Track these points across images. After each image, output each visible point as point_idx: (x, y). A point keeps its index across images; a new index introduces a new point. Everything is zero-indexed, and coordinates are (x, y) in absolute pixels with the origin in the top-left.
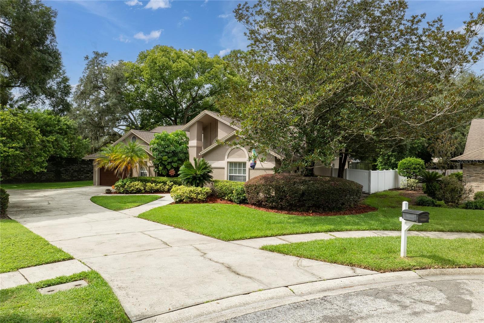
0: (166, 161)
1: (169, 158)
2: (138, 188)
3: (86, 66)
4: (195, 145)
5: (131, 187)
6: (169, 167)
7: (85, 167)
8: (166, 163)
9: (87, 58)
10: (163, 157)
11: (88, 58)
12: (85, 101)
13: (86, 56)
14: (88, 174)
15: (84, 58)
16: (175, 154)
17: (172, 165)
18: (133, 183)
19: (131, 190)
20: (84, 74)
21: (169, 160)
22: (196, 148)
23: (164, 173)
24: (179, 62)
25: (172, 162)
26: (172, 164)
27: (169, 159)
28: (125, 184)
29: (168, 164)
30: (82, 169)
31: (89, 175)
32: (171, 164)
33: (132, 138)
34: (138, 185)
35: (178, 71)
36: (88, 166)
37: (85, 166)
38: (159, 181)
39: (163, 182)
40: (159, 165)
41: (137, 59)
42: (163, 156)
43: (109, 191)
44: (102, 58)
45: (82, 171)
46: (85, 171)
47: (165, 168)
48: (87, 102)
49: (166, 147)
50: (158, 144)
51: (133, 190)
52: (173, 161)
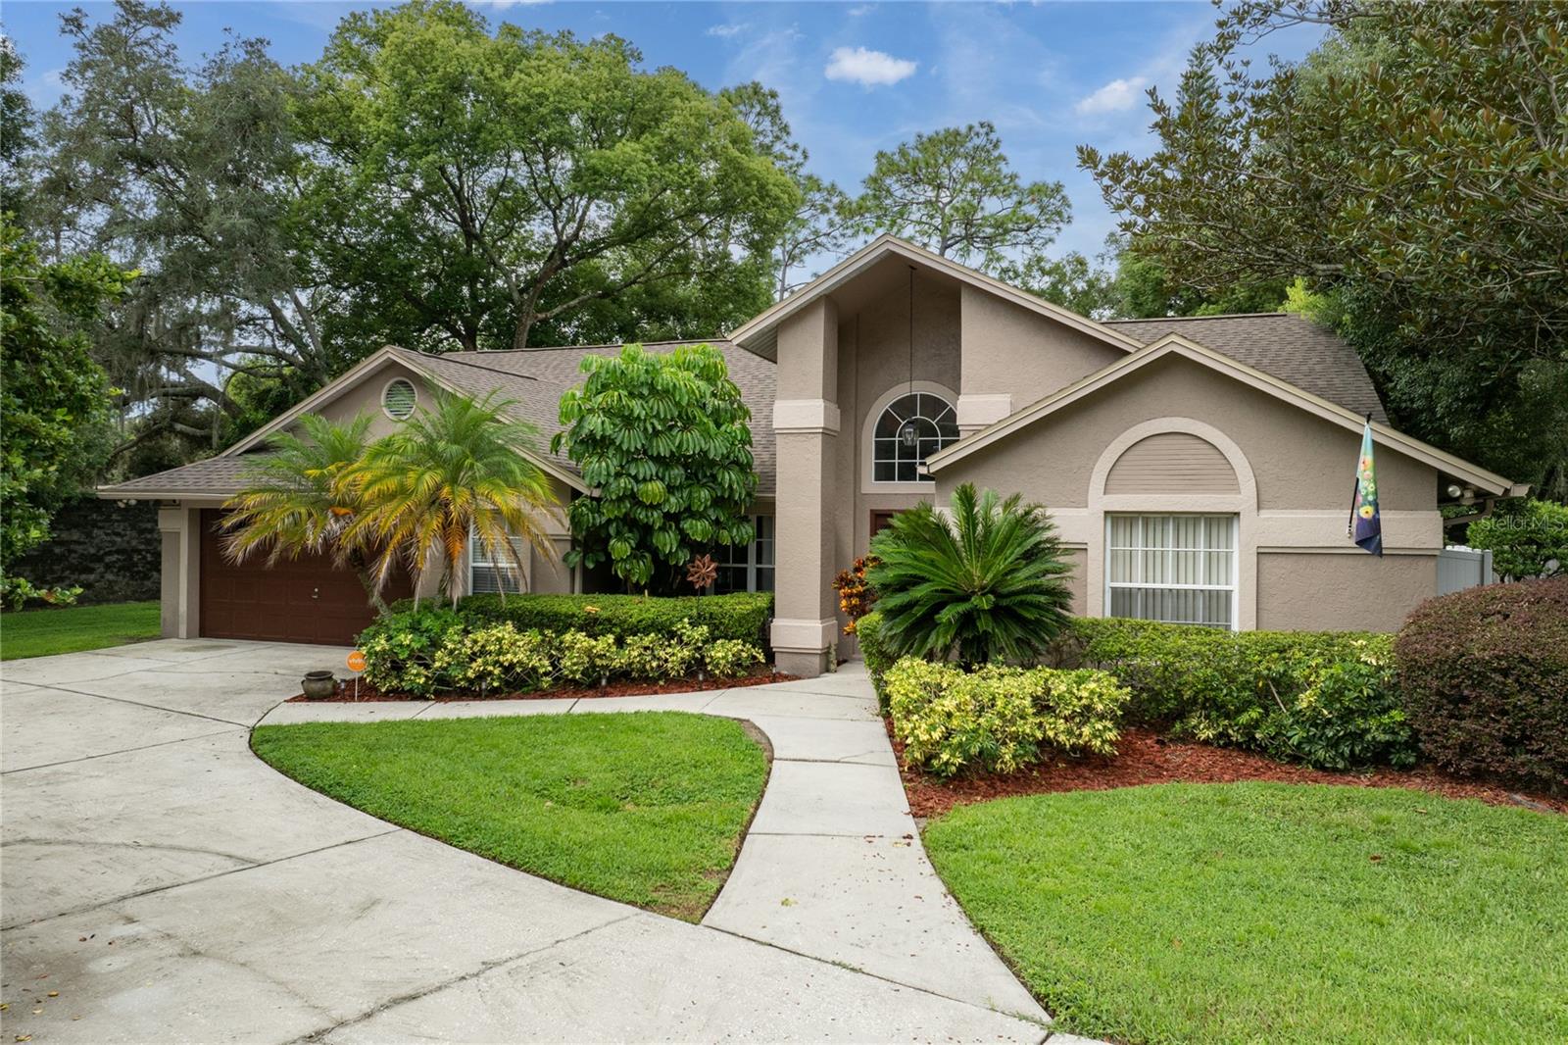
0: (658, 507)
1: (671, 489)
2: (512, 666)
3: (76, 56)
4: (819, 422)
5: (472, 658)
6: (667, 542)
7: (75, 538)
8: (656, 518)
9: (74, 23)
10: (641, 486)
11: (79, 27)
12: (57, 238)
13: (70, 13)
14: (91, 571)
15: (63, 22)
16: (699, 468)
17: (681, 531)
18: (481, 636)
19: (470, 674)
20: (68, 88)
21: (674, 504)
22: (820, 436)
23: (641, 571)
24: (533, 71)
25: (690, 512)
26: (686, 525)
27: (673, 500)
28: (436, 644)
29: (663, 529)
30: (57, 550)
31: (92, 577)
32: (677, 527)
33: (390, 393)
34: (516, 646)
35: (526, 109)
36: (89, 535)
37: (76, 535)
38: (634, 620)
39: (653, 626)
40: (612, 530)
41: (327, 49)
42: (645, 480)
43: (329, 685)
44: (156, 31)
45: (61, 558)
46: (73, 559)
47: (644, 545)
48: (62, 243)
49: (656, 433)
50: (608, 412)
51: (482, 676)
52: (688, 509)
